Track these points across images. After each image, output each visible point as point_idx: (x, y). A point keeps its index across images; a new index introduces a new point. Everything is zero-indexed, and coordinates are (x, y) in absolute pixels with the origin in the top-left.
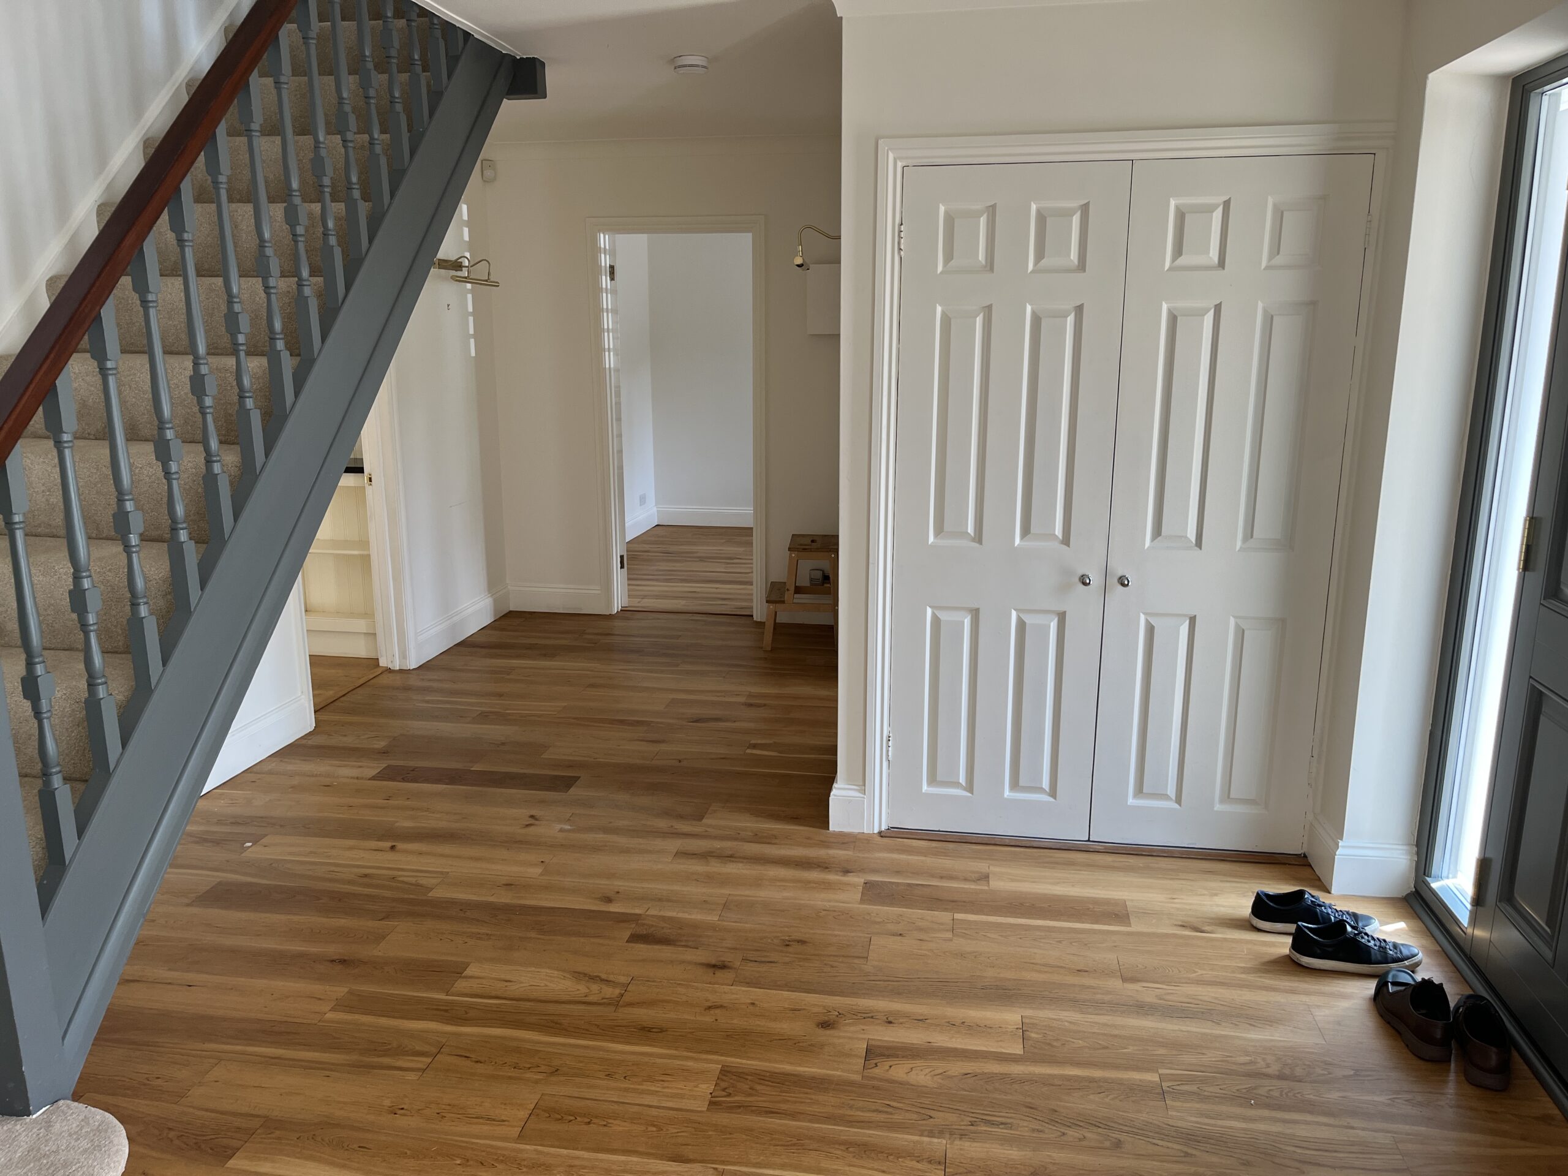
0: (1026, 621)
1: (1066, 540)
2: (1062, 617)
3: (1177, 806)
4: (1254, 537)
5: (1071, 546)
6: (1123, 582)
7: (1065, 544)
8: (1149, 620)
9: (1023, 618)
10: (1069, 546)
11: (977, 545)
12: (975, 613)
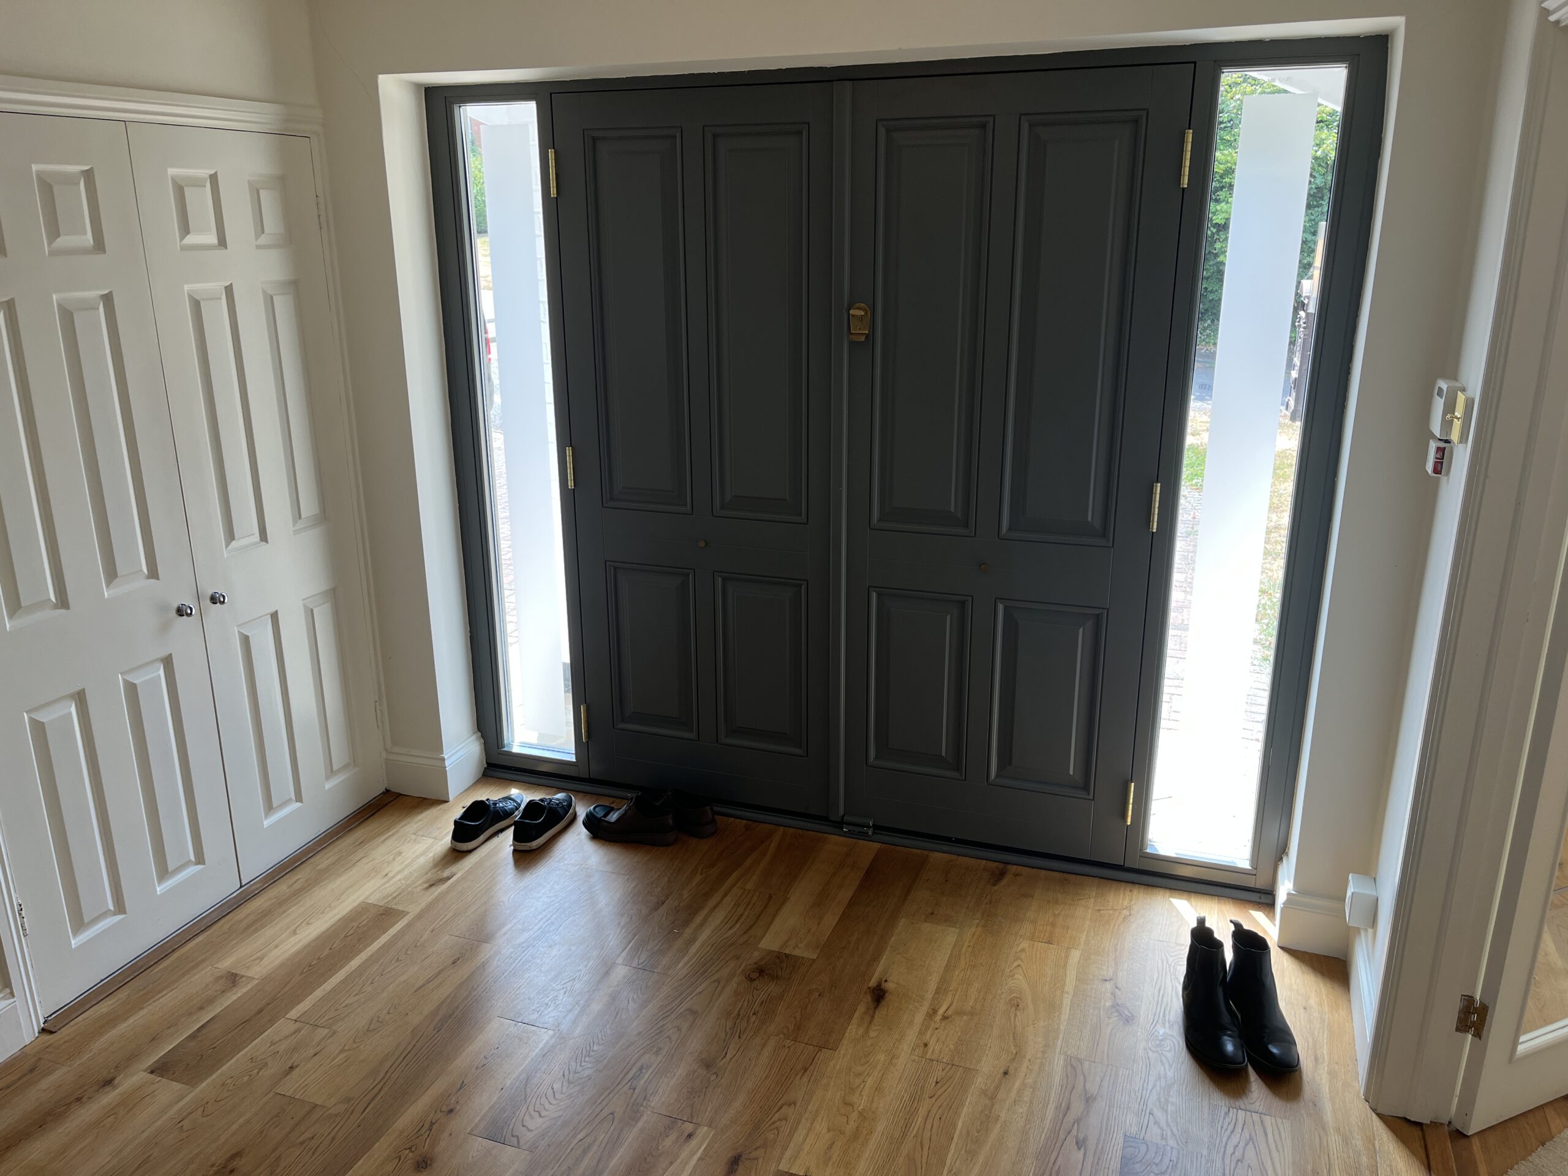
0: (135, 682)
1: (153, 573)
2: (168, 662)
3: (299, 804)
4: (303, 517)
5: (160, 578)
6: (214, 600)
7: (152, 578)
8: (242, 632)
9: (130, 680)
10: (158, 578)
11: (63, 611)
12: (80, 698)
